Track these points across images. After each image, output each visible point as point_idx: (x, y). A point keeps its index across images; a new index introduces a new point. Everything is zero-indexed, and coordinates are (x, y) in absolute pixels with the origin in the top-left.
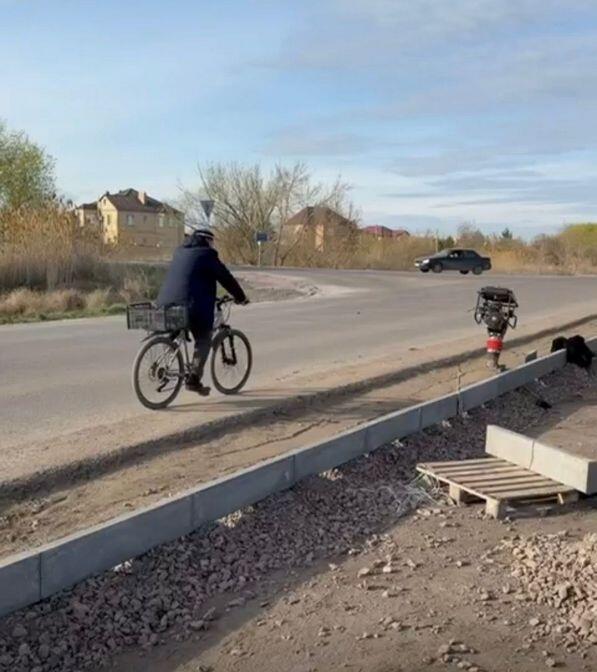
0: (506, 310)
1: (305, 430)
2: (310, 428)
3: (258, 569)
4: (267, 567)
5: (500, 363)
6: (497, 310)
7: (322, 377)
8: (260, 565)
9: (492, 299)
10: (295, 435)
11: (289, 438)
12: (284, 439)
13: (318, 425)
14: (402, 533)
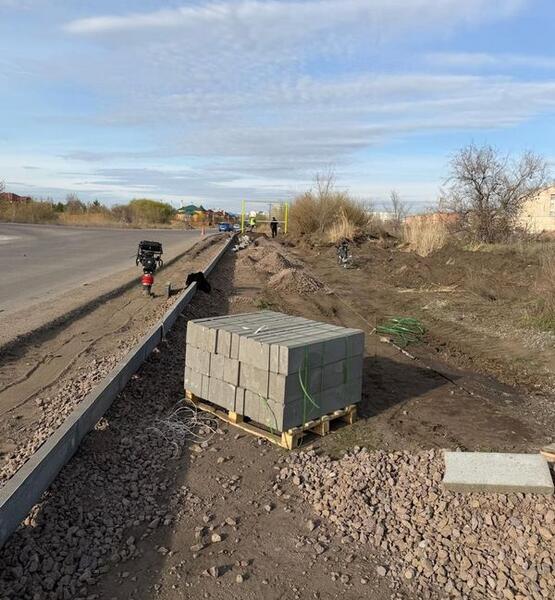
0: (155, 256)
1: (35, 369)
2: (38, 366)
3: (84, 581)
4: (93, 575)
5: (152, 291)
6: (150, 256)
7: (27, 314)
8: (86, 575)
9: (147, 249)
10: (28, 375)
11: (24, 380)
12: (20, 382)
13: (43, 362)
14: (193, 478)
